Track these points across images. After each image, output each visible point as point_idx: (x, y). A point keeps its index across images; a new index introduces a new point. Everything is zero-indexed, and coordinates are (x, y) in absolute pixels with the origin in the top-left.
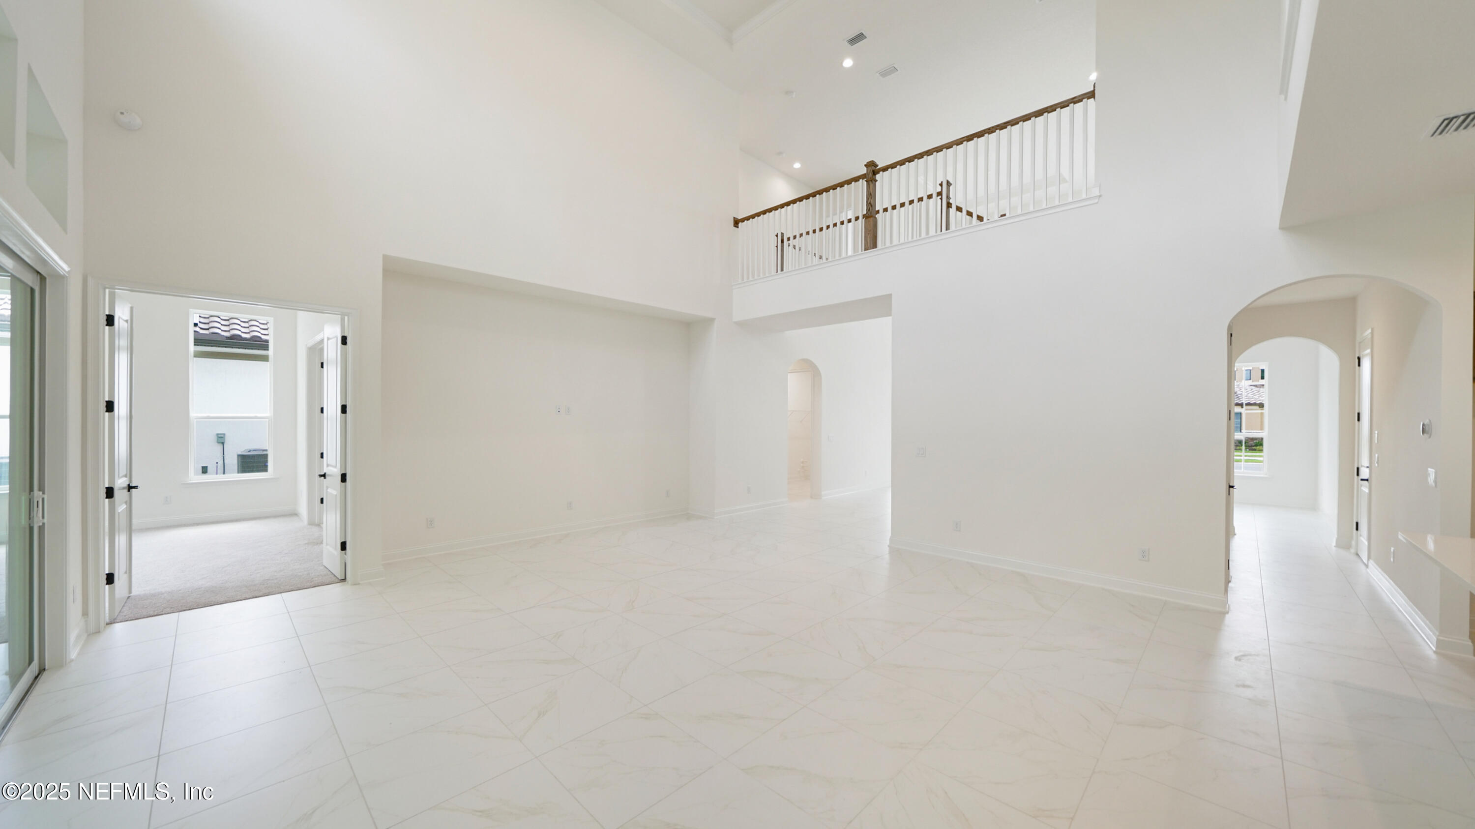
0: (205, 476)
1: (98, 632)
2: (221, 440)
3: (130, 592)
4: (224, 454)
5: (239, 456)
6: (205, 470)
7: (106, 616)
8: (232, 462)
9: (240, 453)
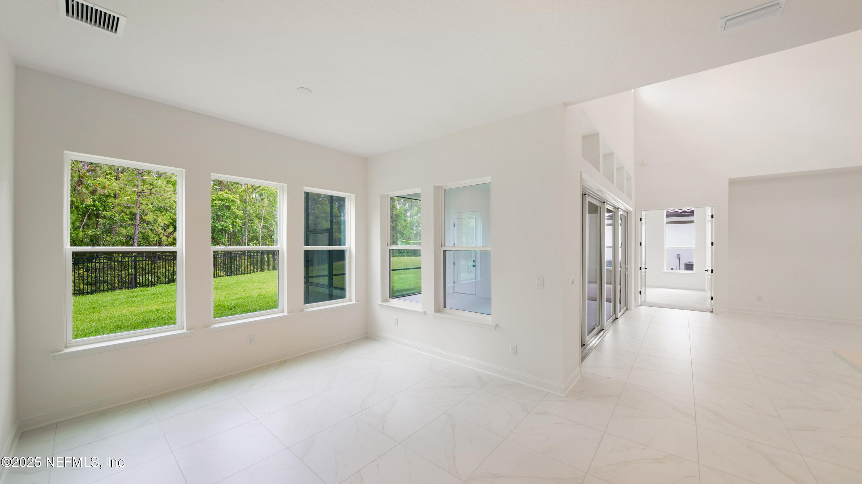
0: (672, 270)
1: (638, 306)
2: (679, 257)
3: (645, 300)
4: (680, 263)
5: (685, 264)
6: (672, 269)
7: (640, 303)
8: (683, 266)
9: (685, 263)
